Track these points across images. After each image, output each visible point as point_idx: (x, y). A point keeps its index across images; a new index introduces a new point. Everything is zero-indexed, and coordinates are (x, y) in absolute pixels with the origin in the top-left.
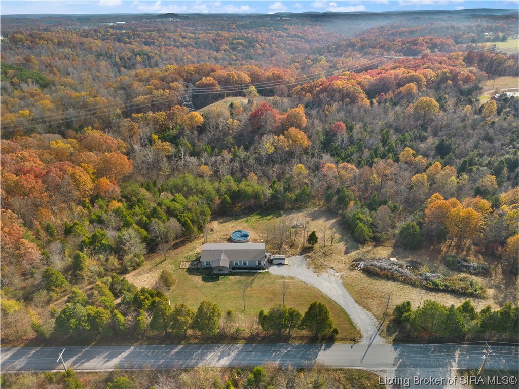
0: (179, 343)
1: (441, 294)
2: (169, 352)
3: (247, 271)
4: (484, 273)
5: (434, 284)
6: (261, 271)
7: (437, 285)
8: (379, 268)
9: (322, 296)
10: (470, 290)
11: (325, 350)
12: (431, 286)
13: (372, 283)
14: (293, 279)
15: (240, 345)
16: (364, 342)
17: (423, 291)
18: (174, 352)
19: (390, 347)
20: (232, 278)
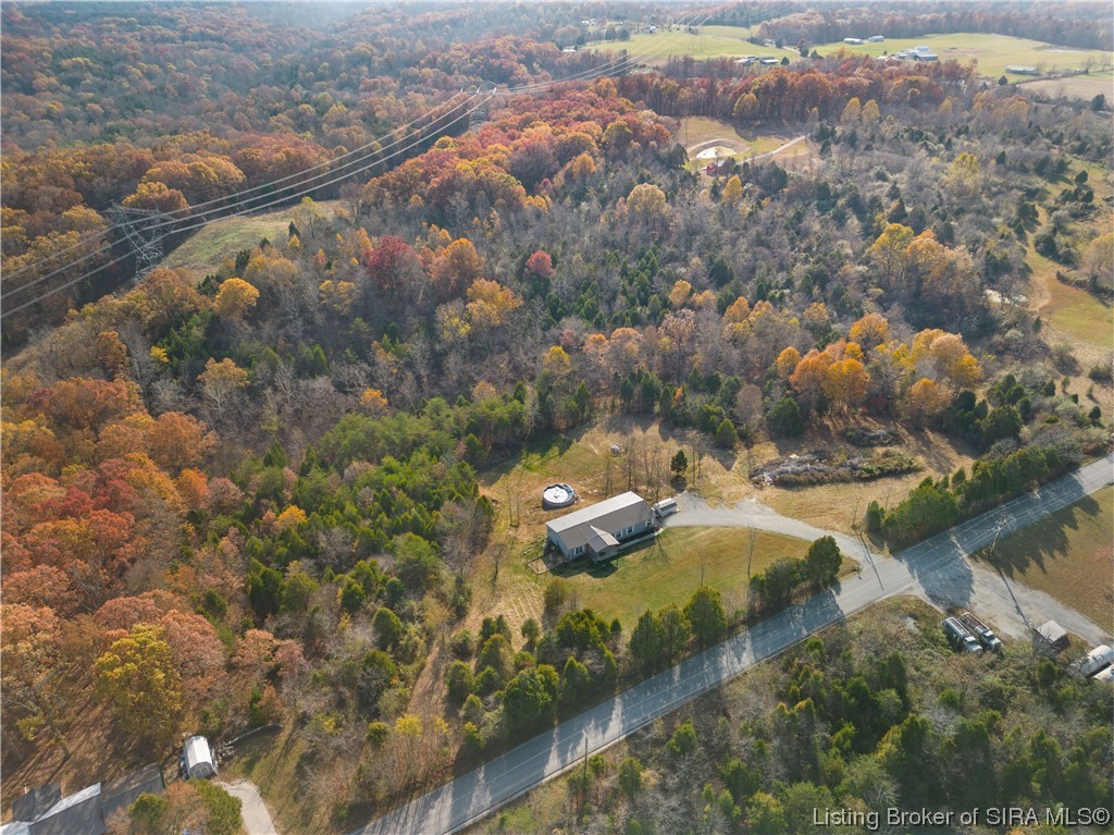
0: (671, 666)
1: (880, 481)
2: (671, 681)
3: (637, 540)
4: (896, 439)
5: (867, 471)
6: (656, 534)
7: (870, 471)
8: (793, 473)
9: (768, 535)
10: (906, 466)
11: (838, 593)
12: (865, 475)
13: (801, 497)
14: (708, 527)
15: (744, 632)
16: (866, 568)
17: (861, 485)
18: (676, 677)
19: (893, 561)
20: (630, 557)
